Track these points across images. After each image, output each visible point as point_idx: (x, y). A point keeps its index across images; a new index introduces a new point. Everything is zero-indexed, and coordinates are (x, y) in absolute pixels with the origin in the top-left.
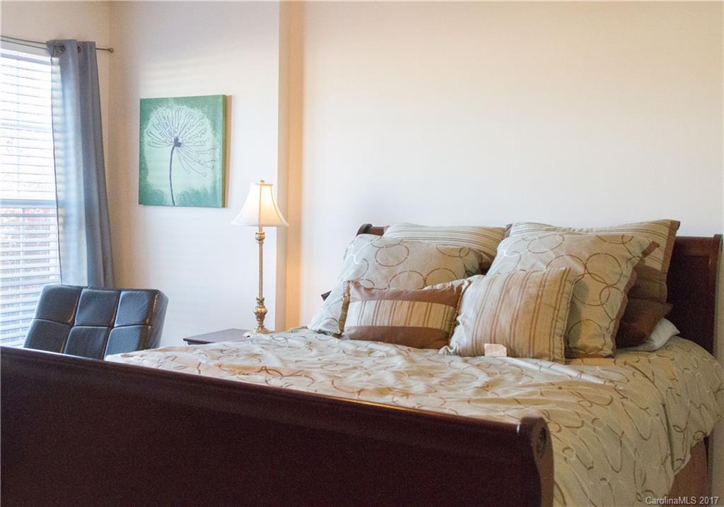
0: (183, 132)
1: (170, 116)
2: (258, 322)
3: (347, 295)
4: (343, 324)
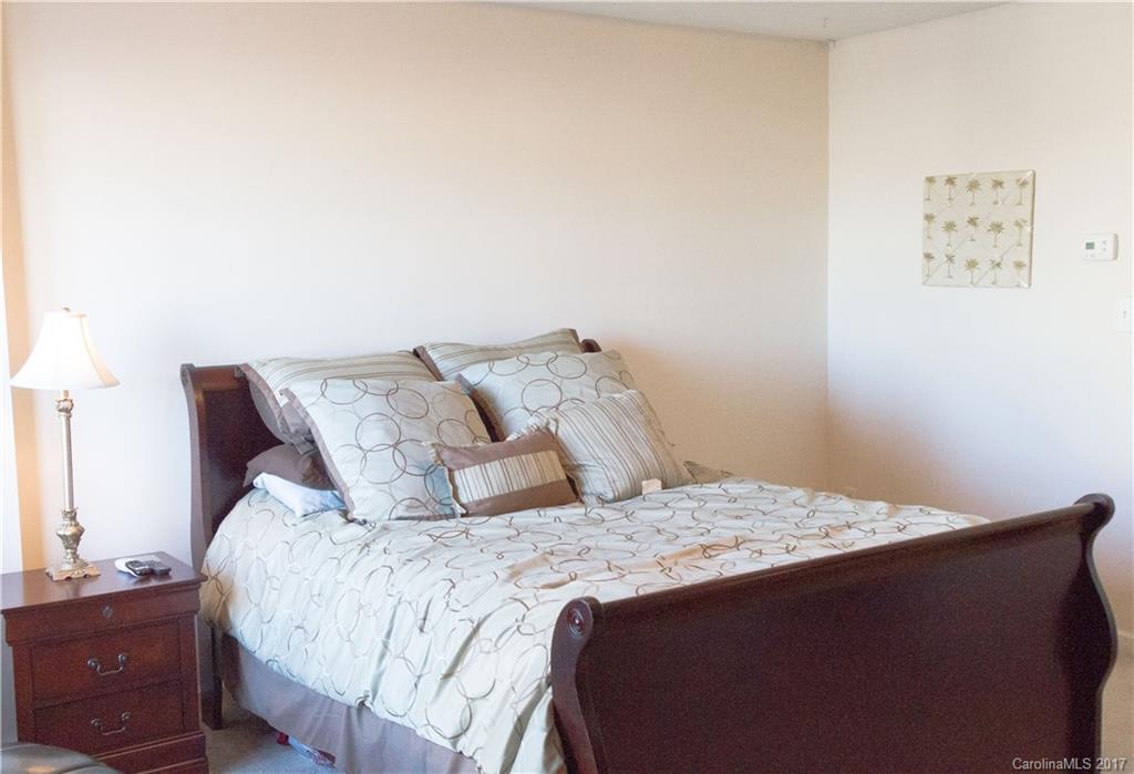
2: (69, 551)
3: (439, 462)
4: (458, 501)
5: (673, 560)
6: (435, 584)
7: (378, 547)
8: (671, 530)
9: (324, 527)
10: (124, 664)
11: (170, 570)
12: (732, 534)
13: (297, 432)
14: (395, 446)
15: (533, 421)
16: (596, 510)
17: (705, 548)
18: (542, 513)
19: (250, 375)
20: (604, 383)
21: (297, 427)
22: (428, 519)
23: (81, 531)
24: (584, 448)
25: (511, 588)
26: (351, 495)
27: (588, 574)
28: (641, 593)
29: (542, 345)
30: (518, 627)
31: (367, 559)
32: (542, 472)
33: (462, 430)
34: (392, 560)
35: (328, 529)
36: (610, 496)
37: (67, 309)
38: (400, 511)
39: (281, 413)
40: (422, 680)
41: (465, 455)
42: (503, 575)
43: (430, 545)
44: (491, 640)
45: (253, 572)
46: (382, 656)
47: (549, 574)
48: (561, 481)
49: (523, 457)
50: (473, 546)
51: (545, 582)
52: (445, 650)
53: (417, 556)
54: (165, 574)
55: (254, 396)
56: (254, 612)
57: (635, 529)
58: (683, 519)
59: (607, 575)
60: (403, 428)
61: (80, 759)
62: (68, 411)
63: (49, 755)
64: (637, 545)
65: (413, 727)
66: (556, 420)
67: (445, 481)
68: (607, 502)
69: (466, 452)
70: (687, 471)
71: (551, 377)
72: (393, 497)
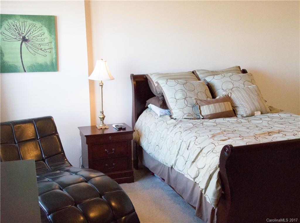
0: (29, 33)
1: (18, 25)
2: (102, 121)
3: (197, 104)
4: (201, 114)
5: (259, 136)
6: (192, 137)
7: (178, 126)
8: (260, 126)
9: (165, 119)
10: (114, 151)
11: (126, 128)
12: (279, 129)
13: (159, 93)
14: (185, 99)
15: (224, 93)
16: (240, 119)
17: (269, 133)
18: (224, 119)
19: (148, 77)
20: (246, 83)
21: (159, 92)
22: (193, 119)
23: (104, 117)
24: (238, 102)
25: (212, 140)
26: (172, 111)
27: (233, 138)
28: (247, 144)
29: (229, 71)
30: (213, 151)
31: (176, 129)
32: (225, 108)
33: (204, 95)
34: (182, 130)
35: (166, 120)
36: (245, 115)
37: (102, 59)
38: (185, 117)
39: (155, 88)
40: (187, 162)
41: (204, 102)
42: (210, 136)
43: (192, 126)
44: (205, 154)
45: (147, 130)
46: (177, 155)
47: (223, 137)
48: (231, 111)
49: (220, 103)
50: (204, 127)
51: (221, 139)
52: (193, 155)
53: (188, 129)
54: (125, 129)
55: (149, 83)
56: (147, 140)
57: (250, 126)
58: (265, 123)
59: (239, 138)
60: (188, 94)
61: (102, 174)
62: (102, 86)
63: (95, 172)
64: (249, 130)
65: (184, 174)
66: (231, 93)
67: (198, 109)
68: (244, 117)
69: (204, 101)
70: (269, 109)
71: (230, 80)
72: (184, 113)
